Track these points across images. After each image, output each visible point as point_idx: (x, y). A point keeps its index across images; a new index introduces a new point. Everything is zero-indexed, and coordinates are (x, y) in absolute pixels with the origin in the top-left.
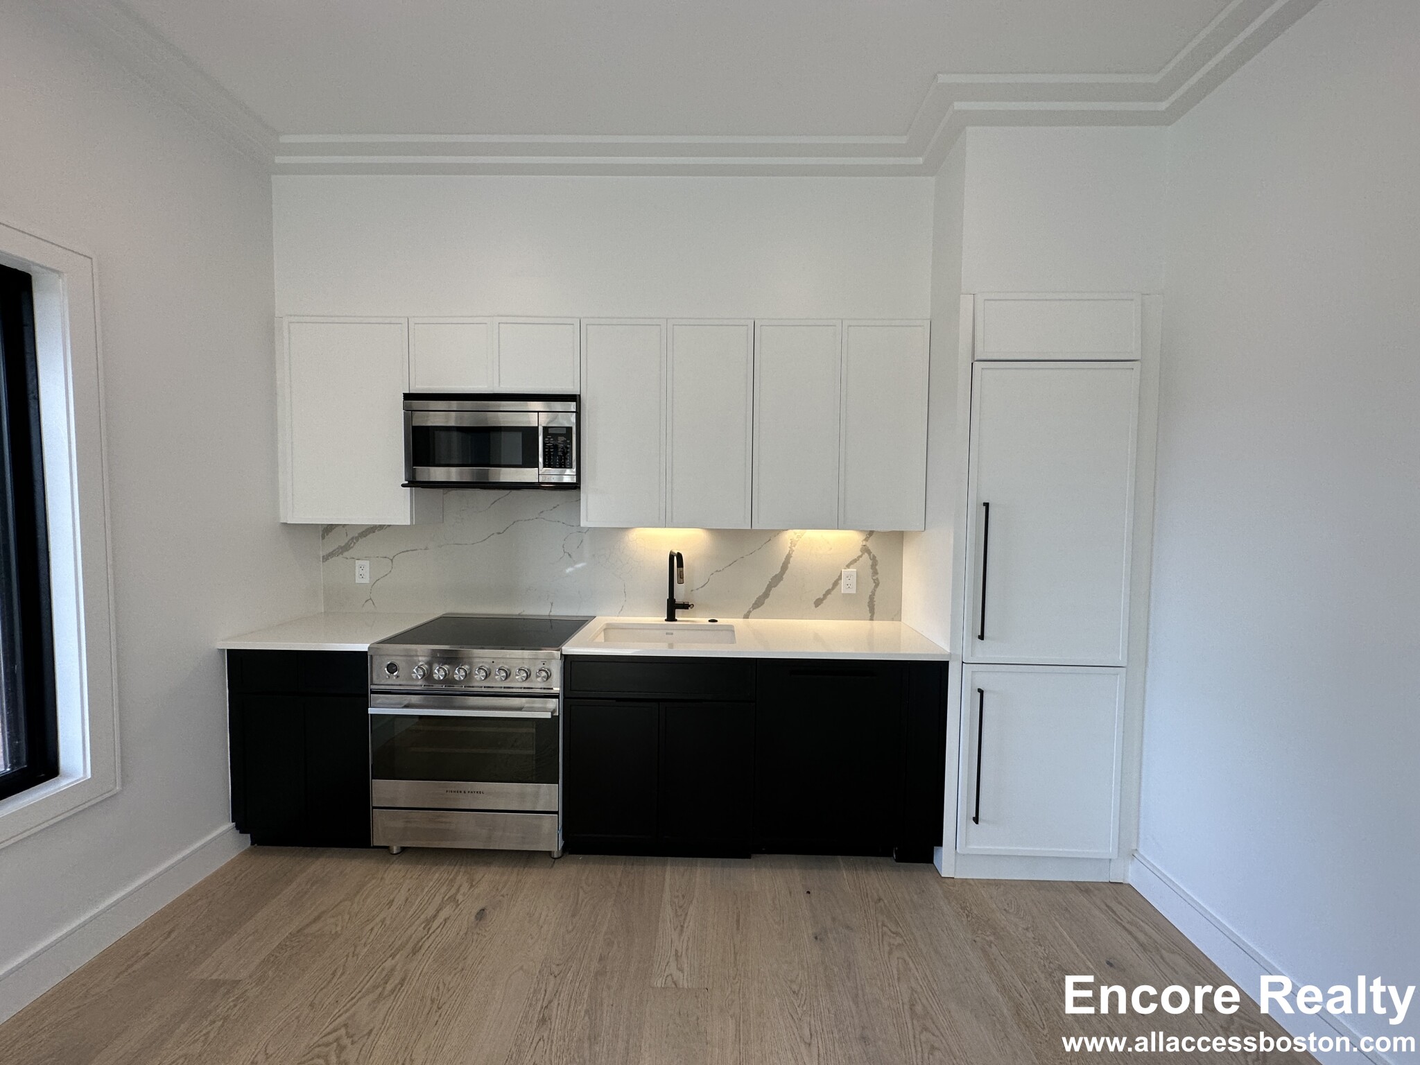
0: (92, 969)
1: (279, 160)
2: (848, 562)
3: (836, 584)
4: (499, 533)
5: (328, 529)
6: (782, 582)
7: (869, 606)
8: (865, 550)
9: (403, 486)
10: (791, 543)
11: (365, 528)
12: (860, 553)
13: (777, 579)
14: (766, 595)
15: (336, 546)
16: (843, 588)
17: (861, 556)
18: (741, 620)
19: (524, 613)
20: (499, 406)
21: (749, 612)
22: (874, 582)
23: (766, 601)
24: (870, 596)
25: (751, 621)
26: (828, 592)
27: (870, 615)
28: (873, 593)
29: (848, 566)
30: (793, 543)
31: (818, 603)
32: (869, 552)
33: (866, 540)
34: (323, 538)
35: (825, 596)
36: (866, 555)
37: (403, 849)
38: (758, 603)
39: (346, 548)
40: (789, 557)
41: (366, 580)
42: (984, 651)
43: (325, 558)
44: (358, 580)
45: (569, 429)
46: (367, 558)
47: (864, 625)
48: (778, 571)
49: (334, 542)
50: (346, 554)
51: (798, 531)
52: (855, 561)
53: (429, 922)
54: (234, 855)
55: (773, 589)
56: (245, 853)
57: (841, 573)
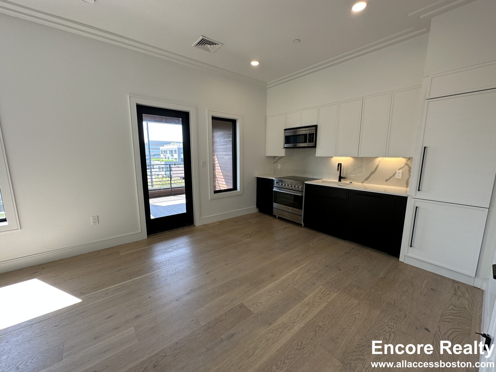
0: (239, 217)
1: (268, 87)
2: (400, 168)
3: (394, 175)
4: (303, 158)
5: (275, 157)
6: (374, 174)
7: (406, 183)
8: (406, 164)
9: (283, 148)
10: (379, 162)
11: (280, 157)
12: (404, 166)
13: (373, 173)
14: (369, 177)
15: (275, 161)
16: (397, 176)
17: (405, 166)
18: (361, 184)
19: (307, 177)
20: (300, 130)
21: (363, 181)
22: (409, 175)
23: (369, 178)
24: (407, 180)
25: (364, 184)
26: (391, 177)
27: (406, 186)
28: (408, 179)
29: (399, 169)
30: (380, 162)
31: (387, 180)
32: (408, 165)
33: (407, 161)
34: (274, 159)
35: (390, 178)
36: (407, 166)
37: (278, 217)
38: (367, 179)
39: (277, 161)
40: (378, 166)
41: (280, 168)
42: (420, 195)
43: (274, 163)
44: (278, 168)
45: (314, 134)
46: (280, 163)
47: (404, 189)
48: (374, 170)
49: (276, 160)
50: (277, 163)
51: (381, 158)
52: (402, 168)
53: (277, 226)
54: (256, 212)
55: (372, 175)
56: (258, 212)
57: (396, 172)
